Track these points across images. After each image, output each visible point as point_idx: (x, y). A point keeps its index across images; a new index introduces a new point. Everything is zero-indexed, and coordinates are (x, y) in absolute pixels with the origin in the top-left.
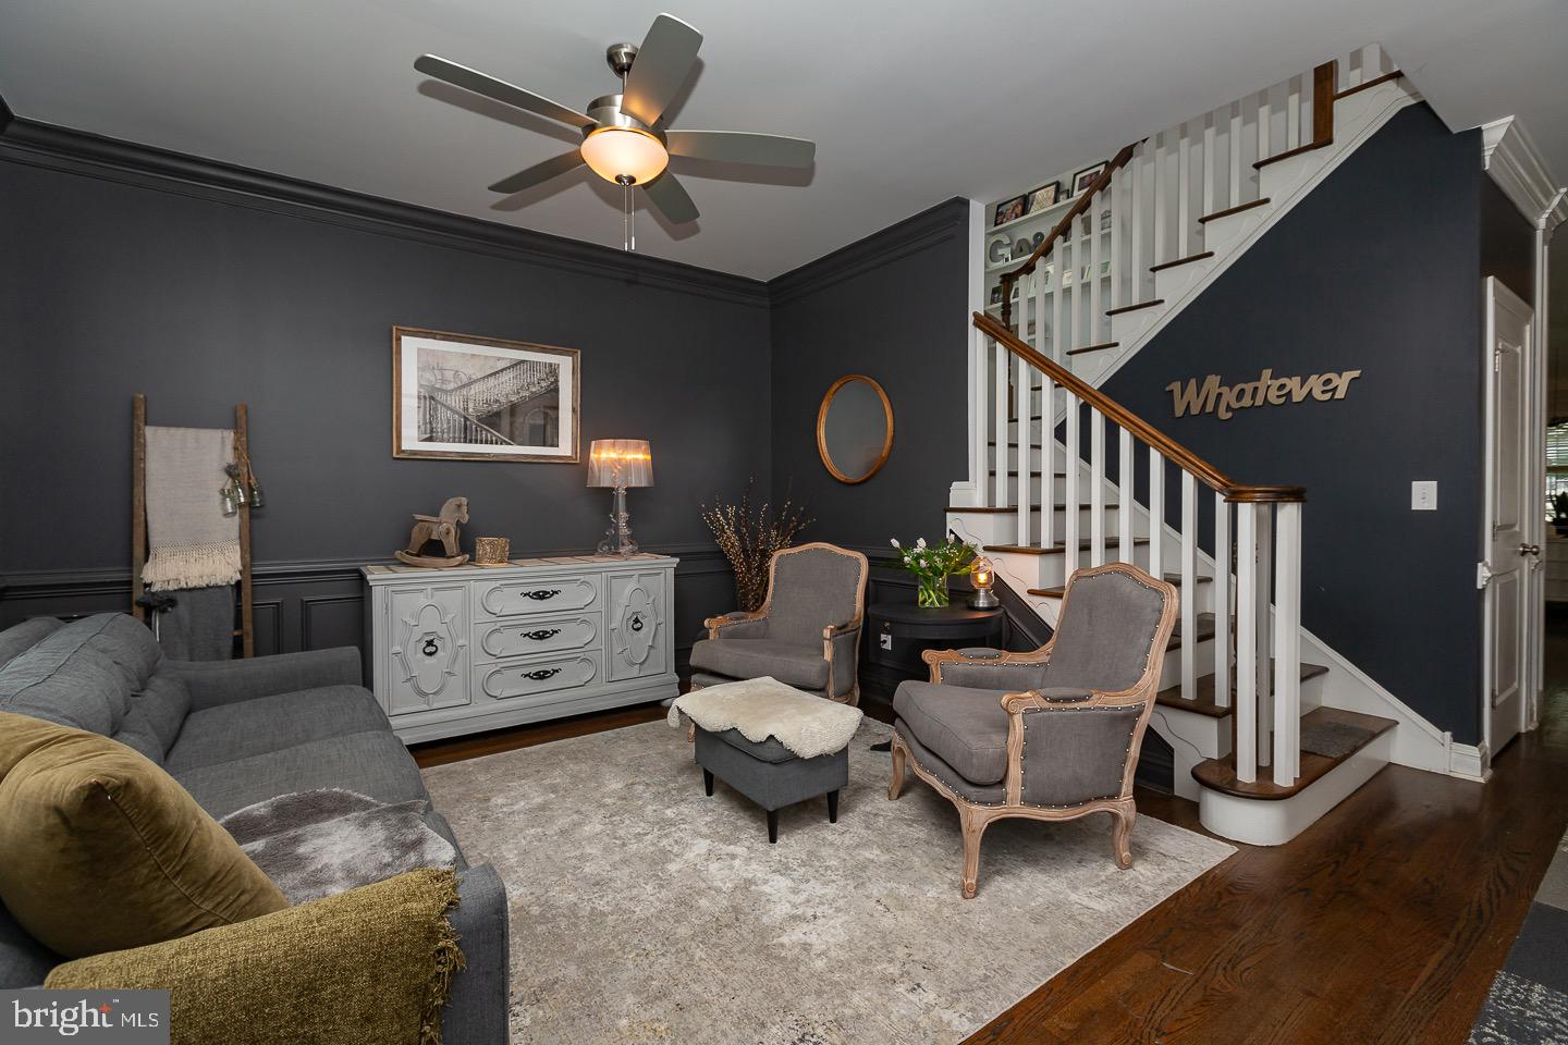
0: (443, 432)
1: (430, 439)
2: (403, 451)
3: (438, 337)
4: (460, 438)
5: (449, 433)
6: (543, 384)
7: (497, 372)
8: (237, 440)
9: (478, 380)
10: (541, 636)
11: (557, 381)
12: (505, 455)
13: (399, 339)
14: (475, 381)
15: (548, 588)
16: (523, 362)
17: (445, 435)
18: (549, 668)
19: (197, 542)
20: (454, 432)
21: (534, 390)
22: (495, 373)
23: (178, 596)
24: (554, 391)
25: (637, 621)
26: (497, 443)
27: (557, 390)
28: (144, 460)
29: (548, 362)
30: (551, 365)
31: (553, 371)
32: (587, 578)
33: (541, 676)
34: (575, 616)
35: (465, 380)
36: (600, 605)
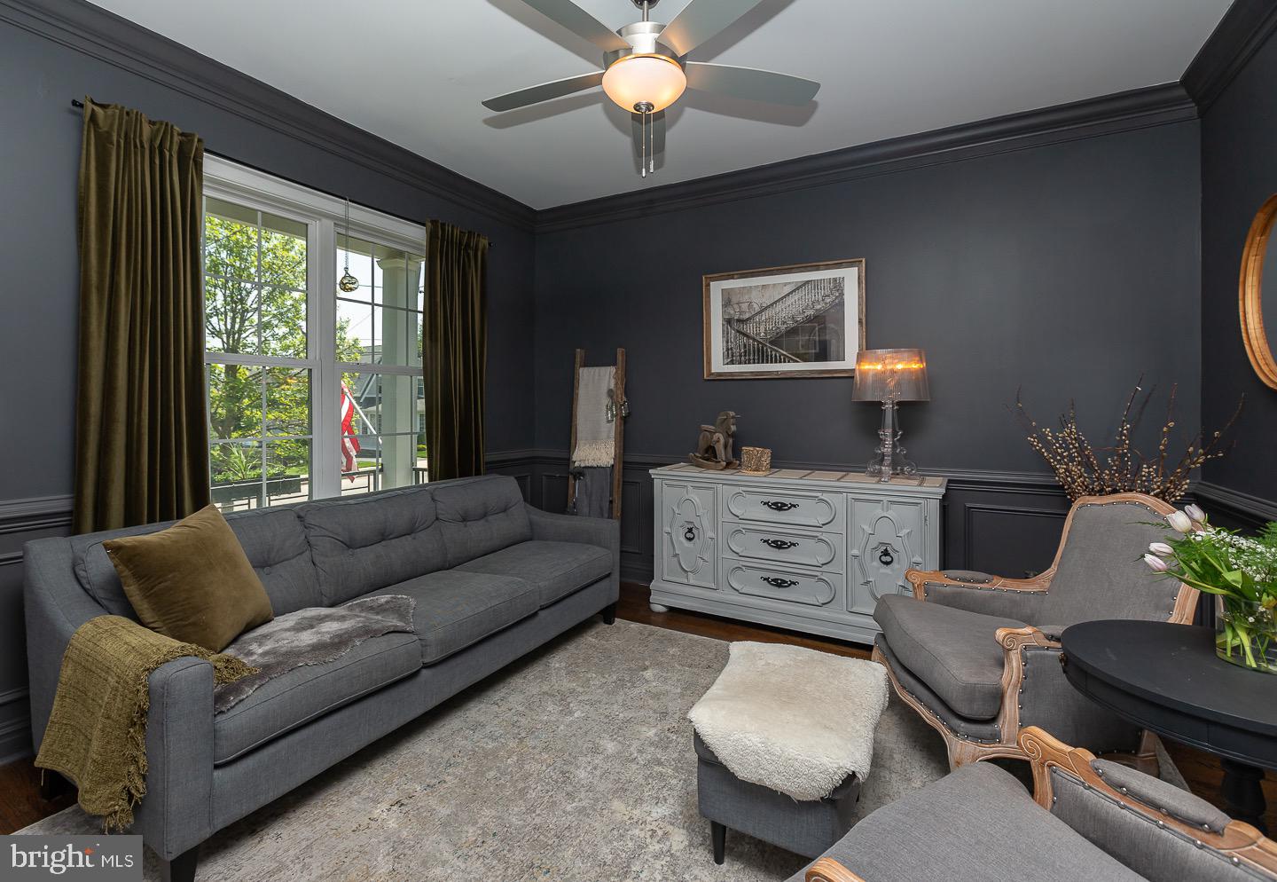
0: (741, 356)
1: (732, 362)
2: (713, 374)
3: (736, 276)
4: (754, 359)
5: (745, 356)
6: (828, 300)
7: (785, 297)
8: (616, 372)
9: (768, 307)
10: (779, 545)
11: (842, 294)
12: (791, 372)
13: (708, 285)
14: (766, 308)
15: (787, 501)
16: (808, 282)
17: (743, 358)
18: (787, 578)
19: (595, 439)
20: (749, 356)
21: (819, 307)
22: (782, 298)
23: (586, 471)
24: (840, 305)
25: (886, 553)
26: (785, 362)
27: (842, 304)
28: (578, 389)
29: (832, 277)
30: (835, 280)
31: (838, 285)
32: (825, 496)
33: (779, 584)
34: (814, 533)
35: (757, 309)
36: (839, 525)
